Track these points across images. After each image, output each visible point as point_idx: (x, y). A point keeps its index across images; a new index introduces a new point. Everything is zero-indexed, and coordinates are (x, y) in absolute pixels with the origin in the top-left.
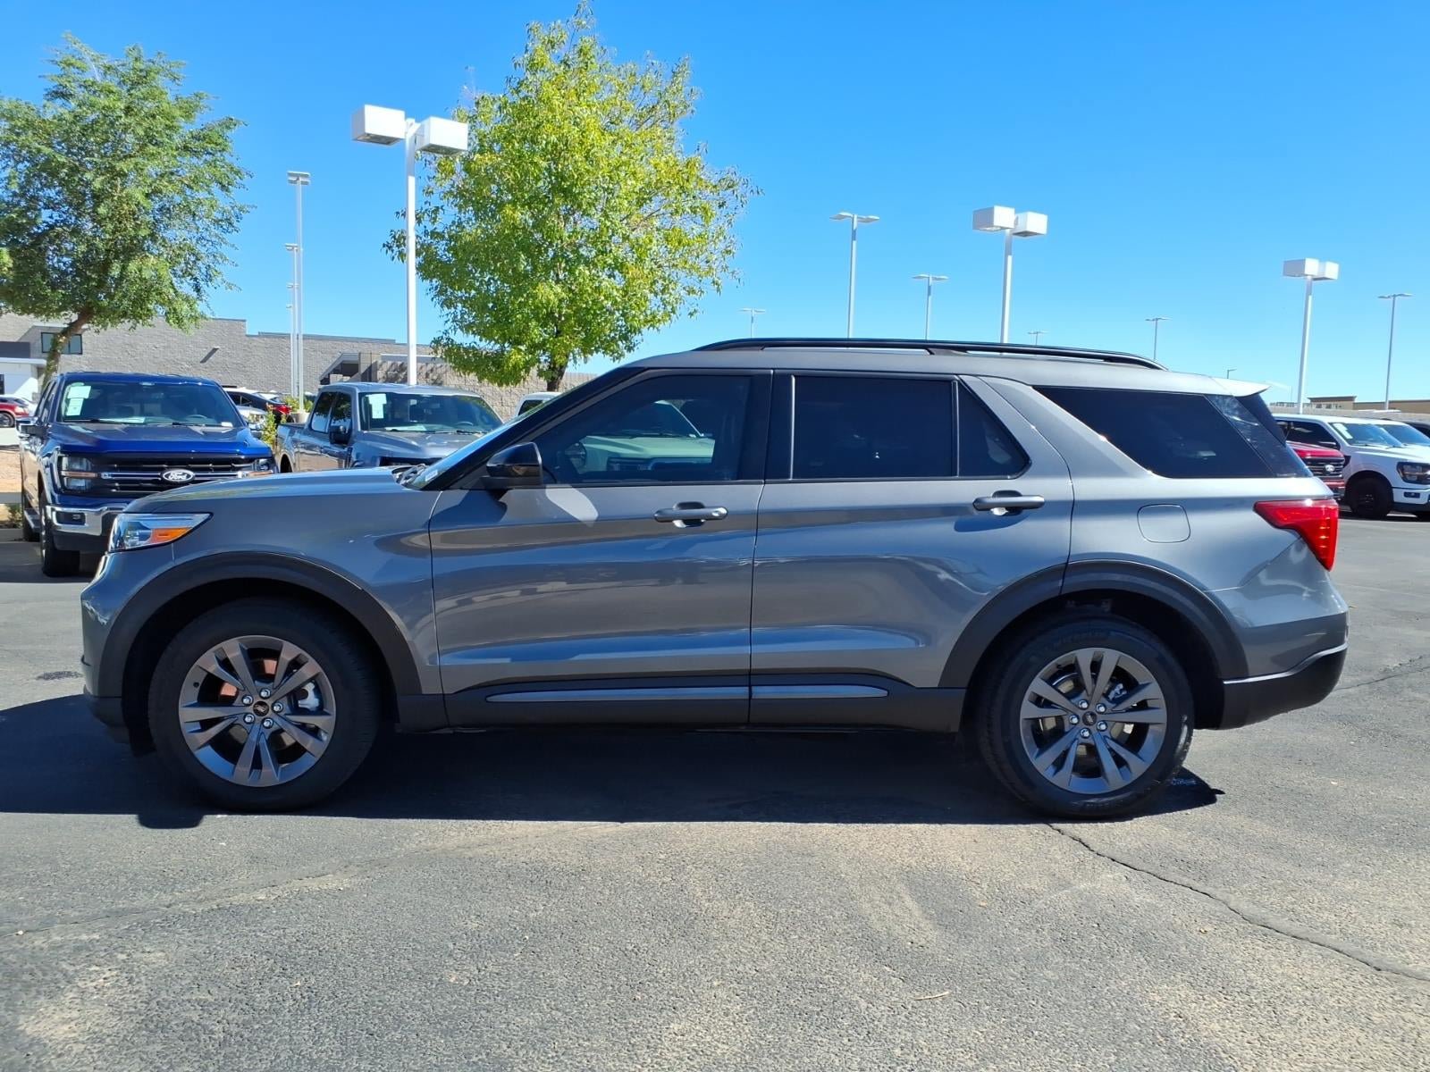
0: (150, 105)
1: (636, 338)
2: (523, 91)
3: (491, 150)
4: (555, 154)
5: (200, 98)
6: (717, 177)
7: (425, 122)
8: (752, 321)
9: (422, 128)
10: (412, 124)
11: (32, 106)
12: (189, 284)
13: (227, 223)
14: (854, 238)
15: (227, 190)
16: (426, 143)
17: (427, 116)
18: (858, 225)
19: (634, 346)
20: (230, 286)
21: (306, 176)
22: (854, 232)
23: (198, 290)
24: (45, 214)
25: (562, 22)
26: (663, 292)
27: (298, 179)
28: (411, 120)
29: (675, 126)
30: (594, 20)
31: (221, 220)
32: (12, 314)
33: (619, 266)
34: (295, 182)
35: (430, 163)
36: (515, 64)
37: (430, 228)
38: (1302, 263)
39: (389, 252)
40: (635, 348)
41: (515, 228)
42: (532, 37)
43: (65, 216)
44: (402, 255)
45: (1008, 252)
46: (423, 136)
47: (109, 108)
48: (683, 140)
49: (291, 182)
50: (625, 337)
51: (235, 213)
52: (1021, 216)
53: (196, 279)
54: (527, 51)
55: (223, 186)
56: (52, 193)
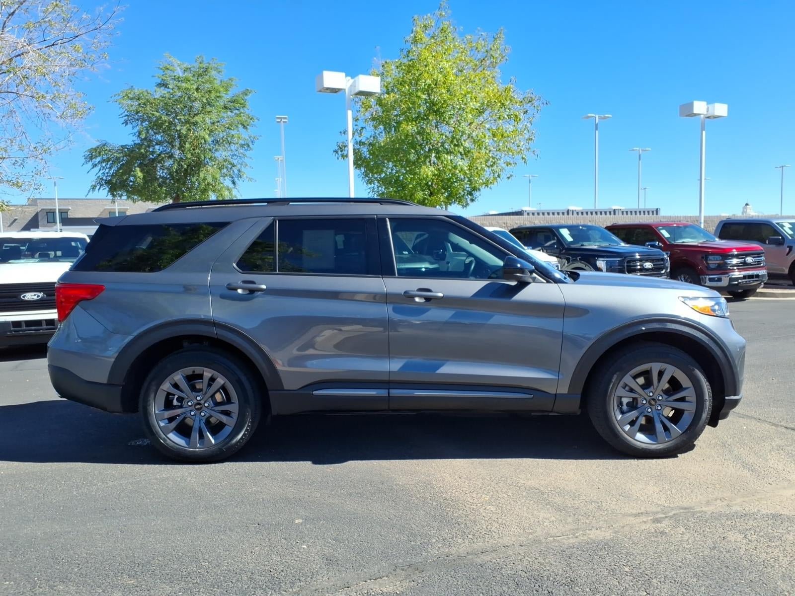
0: (208, 86)
1: (476, 194)
2: (410, 56)
3: (393, 91)
4: (429, 90)
5: (232, 81)
6: (522, 97)
7: (356, 78)
8: (530, 182)
9: (355, 82)
10: (349, 80)
11: (149, 91)
12: (230, 180)
13: (246, 146)
14: (596, 129)
15: (246, 128)
16: (357, 91)
17: (357, 75)
18: (599, 121)
19: (476, 198)
20: (250, 179)
21: (285, 118)
23: (234, 183)
24: (157, 147)
25: (431, 15)
26: (492, 166)
27: (281, 120)
28: (349, 78)
29: (497, 69)
30: (450, 12)
31: (244, 145)
32: (141, 201)
33: (467, 152)
34: (280, 122)
35: (358, 102)
36: (406, 41)
37: (359, 139)
39: (337, 155)
40: (476, 200)
41: (407, 136)
42: (415, 24)
43: (165, 148)
44: (345, 156)
45: (703, 129)
46: (355, 86)
47: (188, 89)
48: (500, 77)
49: (278, 122)
50: (470, 194)
51: (251, 140)
52: (710, 106)
53: (232, 177)
54: (412, 32)
55: (244, 126)
56: (159, 137)
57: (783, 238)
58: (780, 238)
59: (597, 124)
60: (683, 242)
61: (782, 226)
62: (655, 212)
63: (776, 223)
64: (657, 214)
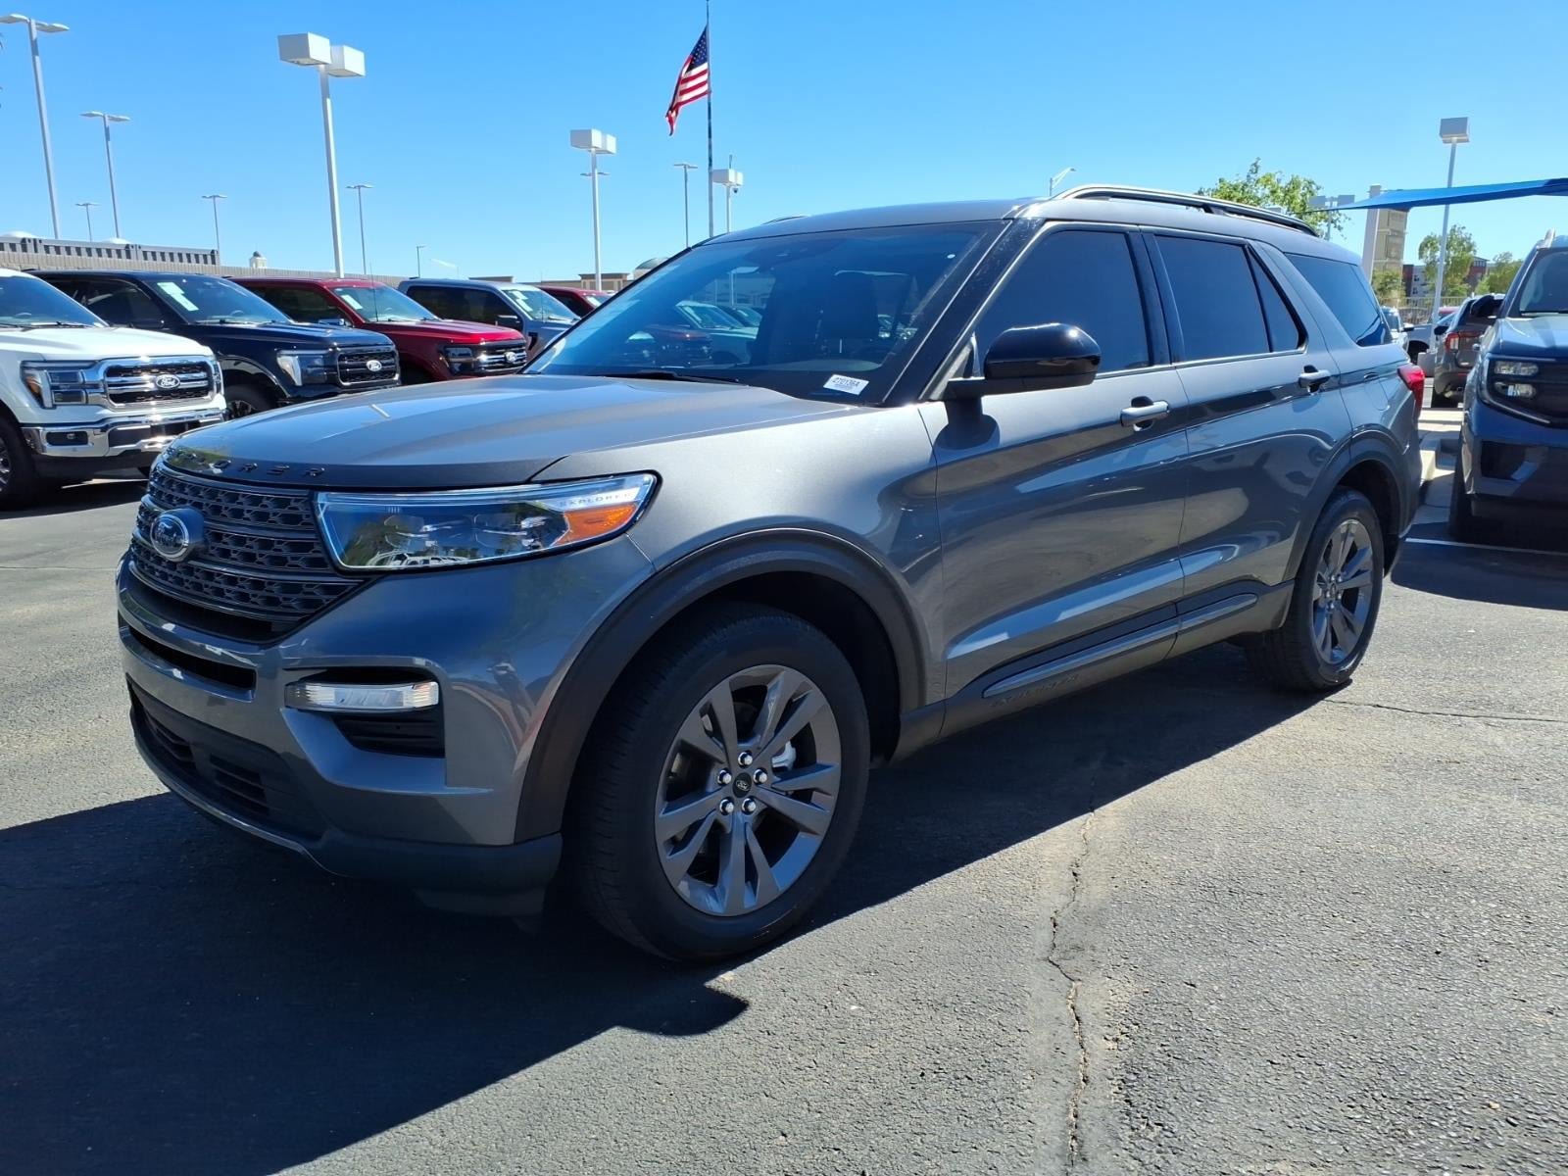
14: (35, 52)
22: (34, 44)
38: (587, 135)
45: (325, 94)
52: (337, 50)
57: (519, 318)
58: (516, 317)
59: (36, 41)
60: (390, 320)
61: (514, 298)
62: (209, 258)
63: (505, 291)
64: (214, 262)
